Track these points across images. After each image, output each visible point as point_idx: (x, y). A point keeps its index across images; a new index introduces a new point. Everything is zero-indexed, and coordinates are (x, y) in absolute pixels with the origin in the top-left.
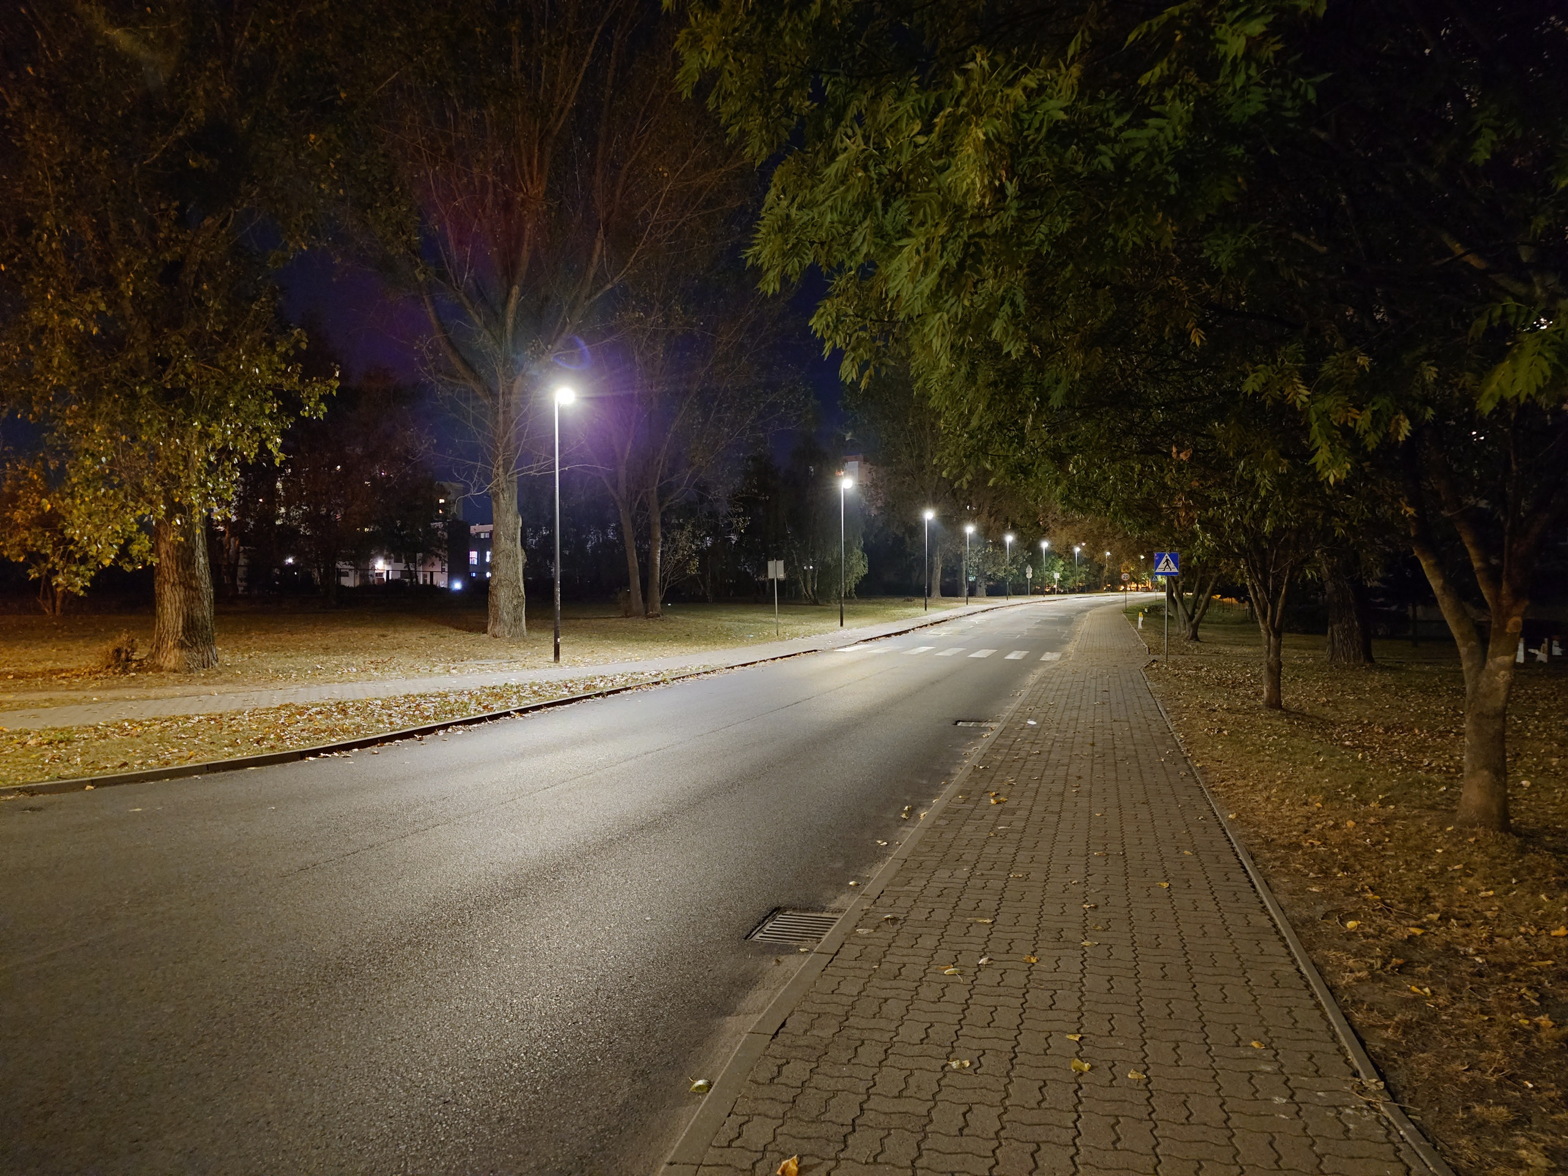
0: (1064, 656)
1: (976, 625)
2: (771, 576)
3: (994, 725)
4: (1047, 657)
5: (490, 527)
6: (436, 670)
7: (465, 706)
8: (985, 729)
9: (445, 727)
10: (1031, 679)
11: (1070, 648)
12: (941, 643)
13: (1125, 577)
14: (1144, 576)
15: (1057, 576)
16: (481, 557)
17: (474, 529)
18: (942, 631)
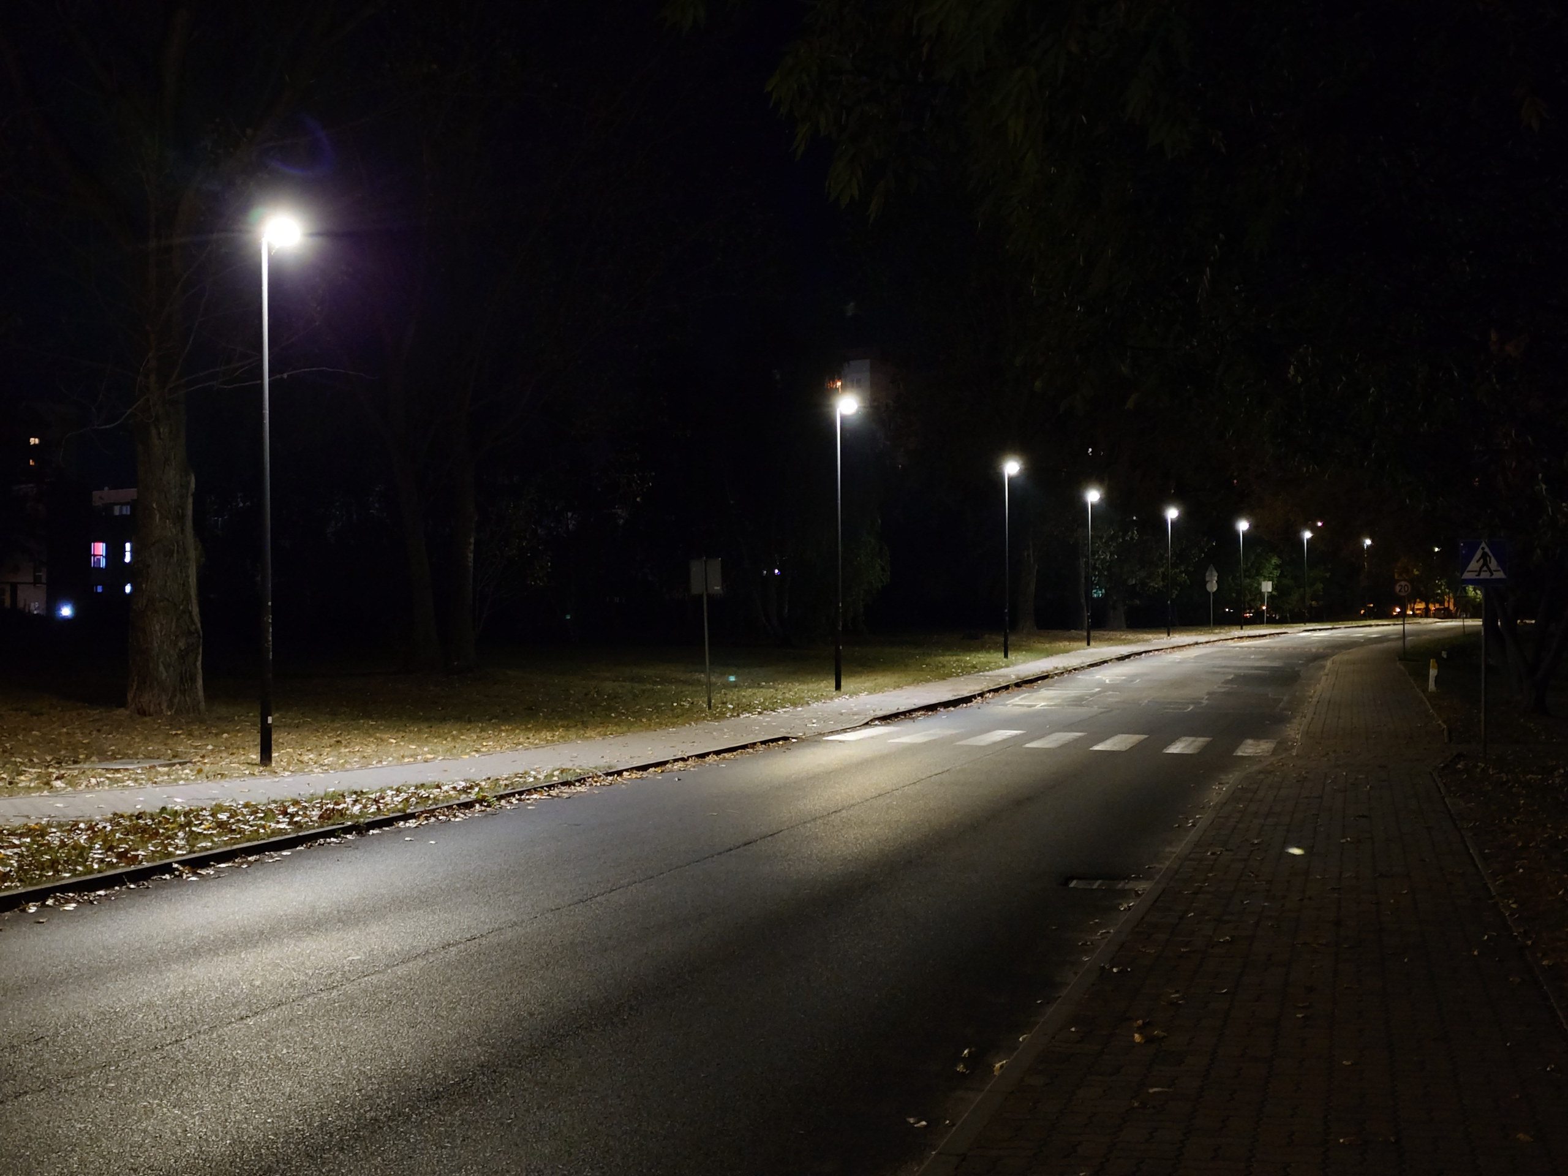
0: (1282, 746)
1: (1106, 688)
2: (696, 588)
3: (1142, 886)
4: (1249, 748)
5: (131, 493)
6: (23, 780)
7: (82, 853)
8: (1125, 894)
9: (40, 896)
10: (1218, 792)
11: (1294, 731)
12: (1038, 724)
13: (1401, 587)
14: (1441, 586)
15: (1267, 587)
16: (114, 553)
17: (102, 496)
18: (1040, 700)
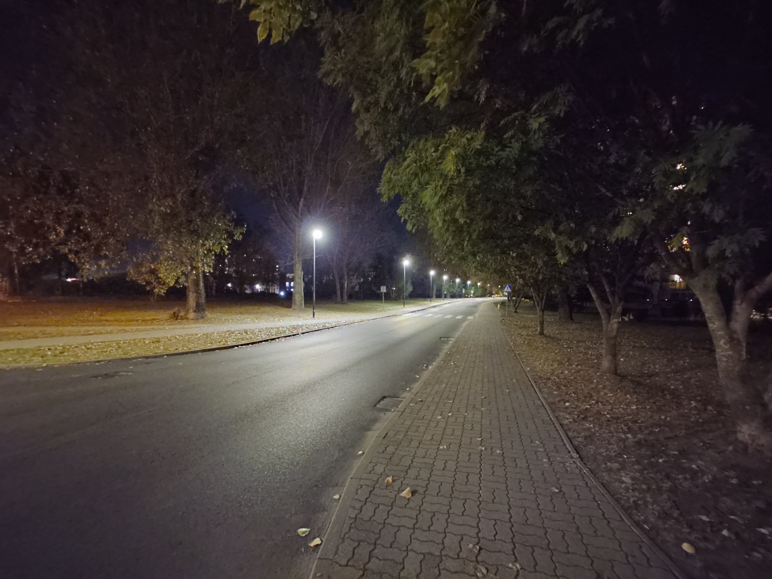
0: (475, 317)
1: (446, 308)
2: (382, 291)
3: (453, 339)
4: (469, 318)
5: (293, 275)
6: (276, 320)
7: (285, 332)
8: (450, 341)
9: (279, 338)
10: (465, 324)
11: (477, 315)
12: (436, 313)
13: (494, 292)
14: (500, 292)
15: (472, 292)
16: (290, 284)
17: (288, 275)
18: (436, 310)
